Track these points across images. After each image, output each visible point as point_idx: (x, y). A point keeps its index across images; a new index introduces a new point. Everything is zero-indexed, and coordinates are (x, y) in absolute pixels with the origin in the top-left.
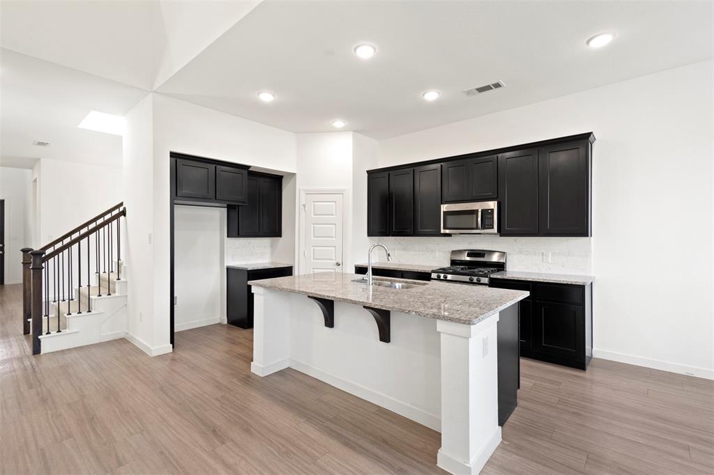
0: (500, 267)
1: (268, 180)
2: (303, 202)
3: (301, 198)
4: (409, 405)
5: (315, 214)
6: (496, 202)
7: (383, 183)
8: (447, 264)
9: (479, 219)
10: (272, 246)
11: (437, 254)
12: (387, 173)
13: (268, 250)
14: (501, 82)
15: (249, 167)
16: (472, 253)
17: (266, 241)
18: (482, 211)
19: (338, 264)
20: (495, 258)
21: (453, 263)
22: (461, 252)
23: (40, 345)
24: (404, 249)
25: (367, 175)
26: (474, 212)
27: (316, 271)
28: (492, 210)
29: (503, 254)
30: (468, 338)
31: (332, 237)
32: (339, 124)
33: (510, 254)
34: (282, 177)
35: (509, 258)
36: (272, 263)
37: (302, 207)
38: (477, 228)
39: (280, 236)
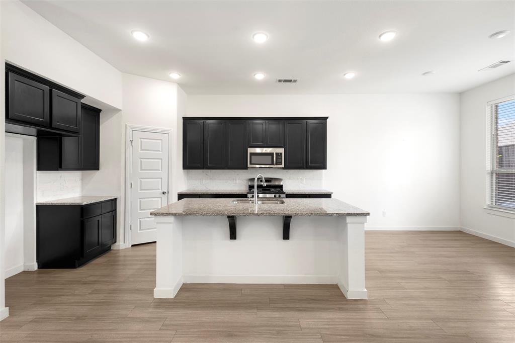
0: (281, 187)
2: (130, 138)
3: (127, 134)
5: (142, 150)
6: (283, 149)
9: (275, 158)
10: (82, 180)
12: (202, 121)
16: (268, 180)
17: (77, 175)
18: (276, 154)
19: (164, 193)
22: (253, 179)
24: (211, 179)
25: (182, 120)
26: (272, 154)
27: (143, 200)
28: (281, 154)
31: (159, 170)
32: (175, 76)
34: (101, 110)
35: (285, 182)
36: (83, 197)
37: (129, 143)
38: (272, 164)
39: (98, 169)
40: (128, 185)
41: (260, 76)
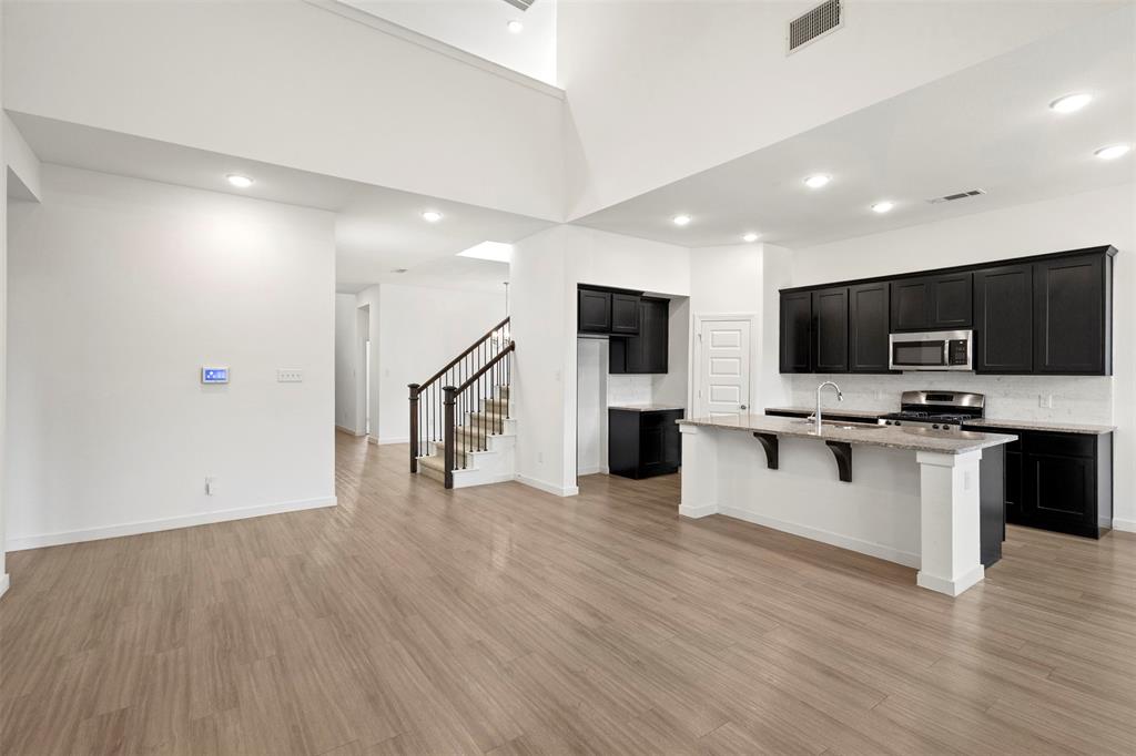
0: (977, 412)
1: (649, 305)
2: (698, 332)
3: (696, 327)
4: (875, 544)
5: (713, 346)
6: (971, 332)
7: (802, 304)
8: (897, 409)
9: (946, 352)
10: (653, 385)
11: (881, 396)
12: (809, 293)
13: (648, 389)
14: (980, 190)
15: (642, 292)
16: (931, 396)
17: (646, 379)
18: (950, 342)
19: (743, 408)
20: (966, 402)
21: (905, 407)
22: (915, 393)
23: (452, 480)
25: (778, 295)
26: (941, 344)
27: (714, 415)
28: (965, 341)
29: (979, 397)
30: (951, 467)
31: (736, 374)
32: (751, 237)
33: (991, 397)
34: (669, 300)
35: (988, 402)
36: (653, 405)
37: (697, 337)
38: (943, 363)
39: (666, 372)
40: (696, 394)
41: (883, 207)
